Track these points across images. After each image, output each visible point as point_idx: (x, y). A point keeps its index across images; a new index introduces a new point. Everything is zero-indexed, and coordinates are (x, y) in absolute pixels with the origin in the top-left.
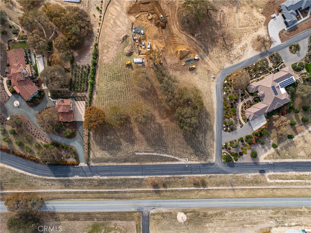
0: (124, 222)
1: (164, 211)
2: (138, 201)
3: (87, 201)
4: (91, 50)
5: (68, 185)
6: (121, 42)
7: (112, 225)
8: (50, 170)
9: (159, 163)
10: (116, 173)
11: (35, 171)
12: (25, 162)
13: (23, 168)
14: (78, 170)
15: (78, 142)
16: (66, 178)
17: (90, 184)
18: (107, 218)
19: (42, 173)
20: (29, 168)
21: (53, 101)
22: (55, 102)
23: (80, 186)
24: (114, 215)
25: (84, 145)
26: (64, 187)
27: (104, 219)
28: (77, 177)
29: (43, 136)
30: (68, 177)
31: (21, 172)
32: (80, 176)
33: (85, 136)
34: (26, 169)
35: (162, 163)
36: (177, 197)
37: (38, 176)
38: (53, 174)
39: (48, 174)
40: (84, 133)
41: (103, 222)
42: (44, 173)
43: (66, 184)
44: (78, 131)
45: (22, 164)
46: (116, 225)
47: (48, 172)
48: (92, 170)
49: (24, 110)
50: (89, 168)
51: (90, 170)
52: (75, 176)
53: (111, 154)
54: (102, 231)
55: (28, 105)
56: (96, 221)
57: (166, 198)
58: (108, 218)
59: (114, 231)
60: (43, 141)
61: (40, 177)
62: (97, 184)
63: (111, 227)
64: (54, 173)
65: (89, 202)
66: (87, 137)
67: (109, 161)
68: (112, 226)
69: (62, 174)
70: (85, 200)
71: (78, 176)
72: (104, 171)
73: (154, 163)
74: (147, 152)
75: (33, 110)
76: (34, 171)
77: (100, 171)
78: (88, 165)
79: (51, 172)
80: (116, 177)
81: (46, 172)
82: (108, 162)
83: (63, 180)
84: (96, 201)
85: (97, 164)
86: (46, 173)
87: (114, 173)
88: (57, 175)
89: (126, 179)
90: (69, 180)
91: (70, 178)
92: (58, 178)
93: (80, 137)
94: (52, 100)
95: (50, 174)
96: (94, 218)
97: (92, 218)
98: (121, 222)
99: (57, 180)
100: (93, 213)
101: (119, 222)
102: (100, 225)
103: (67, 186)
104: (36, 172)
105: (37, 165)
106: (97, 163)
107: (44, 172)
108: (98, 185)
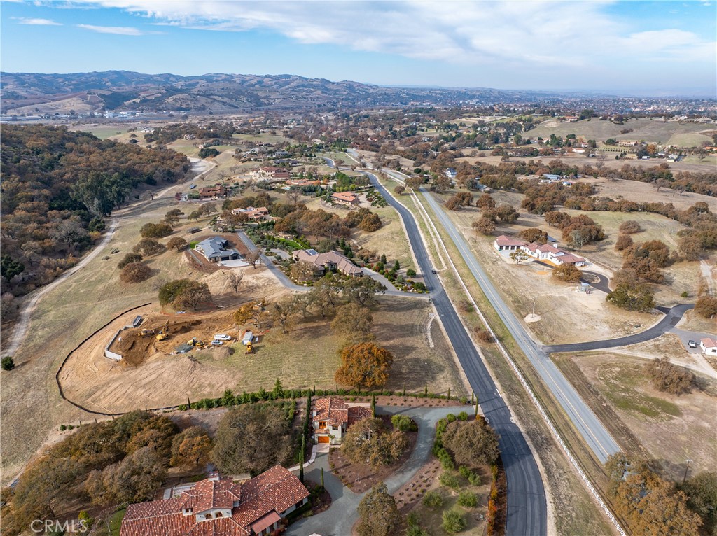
0: (581, 369)
1: (532, 334)
2: (528, 357)
4: (193, 415)
5: (542, 439)
6: (198, 365)
7: (600, 383)
8: (517, 463)
9: (445, 335)
10: (481, 371)
11: (532, 494)
12: (514, 517)
13: (537, 524)
14: (495, 418)
15: (423, 415)
16: (525, 436)
17: (522, 406)
20: (530, 508)
21: (316, 457)
22: (317, 453)
23: (535, 421)
24: (575, 381)
25: (431, 405)
26: (553, 446)
27: (595, 393)
28: (514, 420)
29: (422, 477)
30: (521, 433)
31: (555, 529)
32: (508, 415)
33: (407, 404)
34: (537, 516)
35: (444, 332)
36: (499, 322)
37: (548, 490)
38: (526, 458)
39: (529, 468)
40: (399, 405)
41: (602, 395)
42: (531, 475)
43: (543, 442)
45: (525, 526)
48: (488, 400)
49: (340, 523)
50: (485, 404)
51: (489, 402)
53: (440, 370)
54: (625, 396)
55: (322, 511)
56: (609, 404)
57: (507, 332)
58: (589, 389)
59: (612, 381)
60: (436, 476)
61: (545, 483)
62: (518, 397)
63: (606, 384)
64: (522, 455)
66: (409, 399)
67: (458, 378)
68: (603, 384)
69: (519, 443)
70: (567, 418)
71: (511, 419)
72: (483, 384)
73: (448, 337)
74: (427, 339)
75: (340, 500)
76: (536, 496)
77: (486, 390)
78: (477, 404)
79: (521, 462)
80: (490, 373)
81: (526, 471)
82: (461, 379)
83: (532, 441)
84: (559, 403)
85: (471, 393)
86: (530, 471)
88: (524, 450)
89: (489, 363)
90: (528, 434)
91: (522, 430)
92: (533, 449)
93: (411, 411)
94: (311, 461)
95: (528, 465)
97: (606, 409)
98: (584, 373)
101: (586, 375)
102: (612, 398)
103: (548, 441)
104: (535, 491)
105: (514, 490)
107: (528, 475)
108: (520, 395)
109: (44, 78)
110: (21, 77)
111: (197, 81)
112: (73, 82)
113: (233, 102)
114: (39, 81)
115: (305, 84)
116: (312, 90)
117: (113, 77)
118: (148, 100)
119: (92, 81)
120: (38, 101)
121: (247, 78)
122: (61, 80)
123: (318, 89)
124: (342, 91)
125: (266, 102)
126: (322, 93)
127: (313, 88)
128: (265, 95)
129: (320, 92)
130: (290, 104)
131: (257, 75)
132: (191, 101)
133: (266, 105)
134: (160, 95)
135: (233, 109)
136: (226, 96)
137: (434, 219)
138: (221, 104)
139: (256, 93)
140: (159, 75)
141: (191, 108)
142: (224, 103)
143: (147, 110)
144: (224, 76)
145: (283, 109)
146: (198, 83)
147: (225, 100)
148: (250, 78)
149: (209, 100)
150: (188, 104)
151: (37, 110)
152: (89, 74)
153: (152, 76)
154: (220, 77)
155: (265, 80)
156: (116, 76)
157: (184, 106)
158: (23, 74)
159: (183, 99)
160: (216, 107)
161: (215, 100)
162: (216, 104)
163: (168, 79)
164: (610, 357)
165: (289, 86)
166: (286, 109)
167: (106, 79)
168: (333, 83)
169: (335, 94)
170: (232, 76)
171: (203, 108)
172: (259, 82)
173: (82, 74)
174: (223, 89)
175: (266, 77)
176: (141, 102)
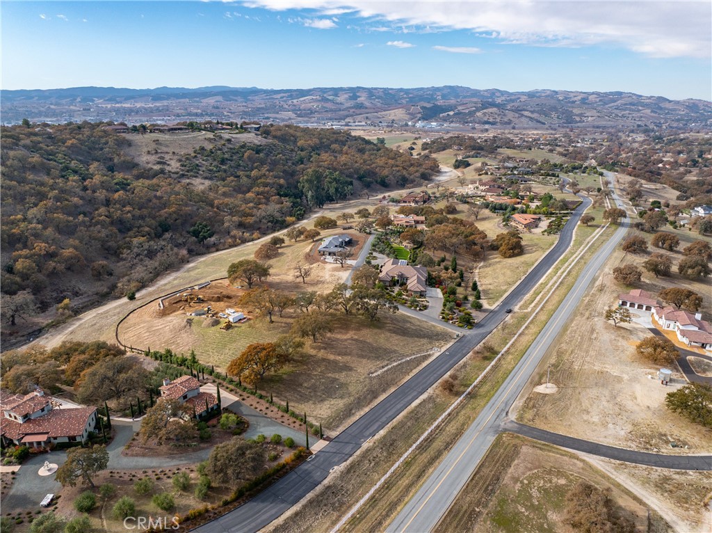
0: (516, 462)
1: (521, 404)
2: (474, 424)
3: (413, 496)
4: (145, 361)
5: (338, 500)
7: (514, 487)
8: (265, 504)
9: (416, 371)
10: (387, 416)
14: (322, 459)
15: (264, 426)
16: (319, 489)
17: (373, 464)
18: (488, 486)
19: (254, 524)
23: (363, 483)
25: (283, 422)
26: (336, 514)
27: (489, 492)
28: (337, 470)
30: (320, 483)
32: (338, 463)
35: (420, 368)
36: (500, 380)
38: (282, 505)
39: (268, 514)
40: (258, 409)
41: (494, 498)
42: (259, 521)
43: (334, 504)
44: (246, 415)
46: (516, 480)
47: (266, 512)
48: (345, 441)
50: (337, 443)
51: (343, 444)
52: (331, 471)
53: (342, 398)
54: (522, 513)
56: (485, 511)
59: (533, 490)
62: (385, 454)
63: (519, 491)
64: (283, 501)
65: (420, 494)
66: (273, 408)
67: (353, 411)
68: (517, 488)
69: (301, 490)
70: (406, 499)
71: (336, 467)
72: (367, 427)
73: (412, 375)
74: (383, 367)
77: (361, 432)
78: (328, 440)
79: (272, 505)
80: (394, 420)
81: (263, 514)
82: (353, 414)
83: (317, 496)
84: (425, 481)
85: (341, 429)
86: (264, 517)
87: (384, 419)
88: (292, 498)
89: (412, 412)
90: (328, 487)
91: (326, 482)
92: (303, 501)
93: (259, 418)
95: (273, 511)
96: (474, 510)
97: (471, 514)
98: (512, 467)
99: (304, 507)
100: (455, 504)
101: (511, 470)
102: (502, 507)
103: (341, 508)
105: (221, 522)
106: (338, 427)
107: (257, 519)
108: (390, 454)
109: (390, 91)
110: (374, 91)
111: (519, 96)
112: (410, 95)
113: (542, 118)
114: (385, 94)
115: (635, 102)
116: (640, 108)
117: (445, 92)
118: (462, 113)
119: (427, 95)
120: (374, 111)
121: (572, 95)
122: (402, 94)
123: (648, 108)
124: (680, 110)
125: (578, 119)
126: (652, 112)
127: (642, 106)
128: (580, 112)
129: (648, 111)
130: (605, 123)
131: (584, 91)
132: (499, 115)
133: (577, 122)
134: (474, 109)
135: (539, 125)
136: (537, 112)
137: (586, 257)
138: (528, 119)
139: (570, 109)
140: (487, 91)
141: (497, 122)
142: (531, 119)
143: (456, 122)
144: (548, 92)
145: (594, 127)
146: (519, 98)
147: (535, 116)
148: (575, 94)
149: (517, 115)
150: (495, 118)
151: (367, 118)
152: (428, 88)
153: (479, 91)
154: (545, 93)
155: (590, 97)
156: (449, 91)
157: (491, 120)
158: (376, 89)
159: (492, 113)
160: (522, 122)
161: (522, 115)
162: (523, 119)
163: (494, 94)
164: (575, 464)
165: (615, 104)
166: (598, 127)
167: (438, 93)
168: (670, 101)
169: (668, 113)
170: (556, 92)
171: (509, 122)
172: (583, 99)
173: (422, 89)
174: (538, 105)
175: (593, 93)
176: (455, 114)
